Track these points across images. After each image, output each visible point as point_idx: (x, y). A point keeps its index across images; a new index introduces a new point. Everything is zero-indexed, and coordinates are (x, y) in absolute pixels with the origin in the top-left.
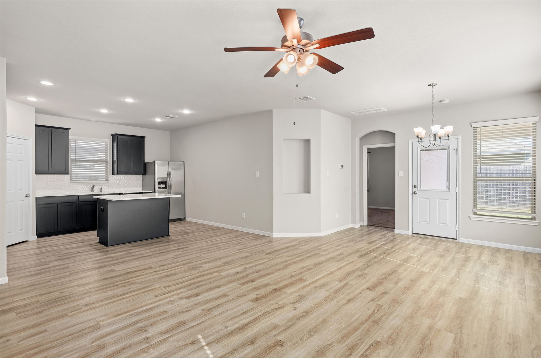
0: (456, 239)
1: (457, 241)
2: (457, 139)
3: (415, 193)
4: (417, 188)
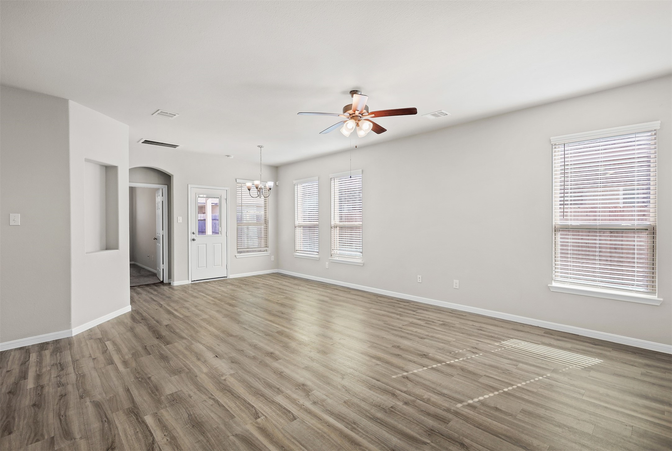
0: (227, 277)
1: (228, 278)
2: (227, 190)
3: (193, 240)
4: (195, 234)
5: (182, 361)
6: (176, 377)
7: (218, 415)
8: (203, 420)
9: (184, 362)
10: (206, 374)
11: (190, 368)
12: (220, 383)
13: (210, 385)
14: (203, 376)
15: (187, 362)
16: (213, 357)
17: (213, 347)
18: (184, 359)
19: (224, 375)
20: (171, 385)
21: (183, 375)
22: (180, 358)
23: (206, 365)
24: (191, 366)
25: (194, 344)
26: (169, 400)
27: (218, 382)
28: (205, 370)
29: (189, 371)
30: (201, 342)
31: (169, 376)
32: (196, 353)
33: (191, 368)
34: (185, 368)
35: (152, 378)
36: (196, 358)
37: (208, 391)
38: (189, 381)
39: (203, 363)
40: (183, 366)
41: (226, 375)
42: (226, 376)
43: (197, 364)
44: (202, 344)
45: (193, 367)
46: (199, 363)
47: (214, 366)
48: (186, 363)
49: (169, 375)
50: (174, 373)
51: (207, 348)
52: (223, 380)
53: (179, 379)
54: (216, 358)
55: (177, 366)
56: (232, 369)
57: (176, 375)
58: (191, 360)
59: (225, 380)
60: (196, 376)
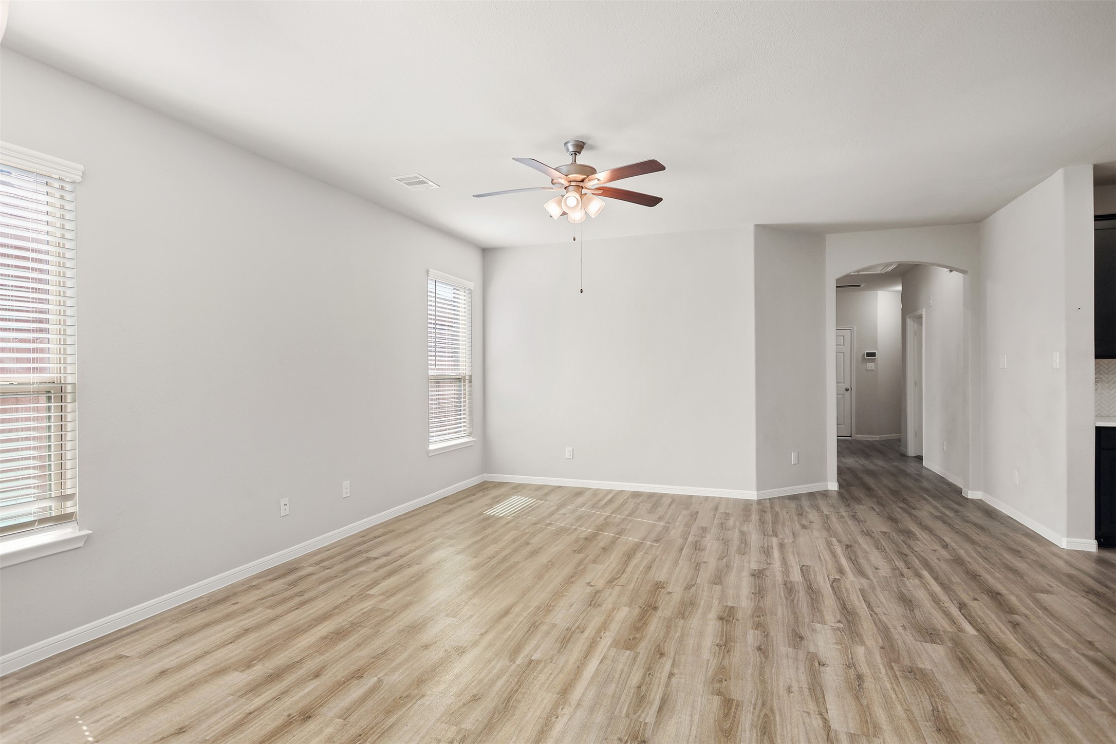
5: (900, 696)
6: (921, 666)
7: (877, 597)
8: (896, 600)
9: (897, 689)
10: (863, 643)
11: (887, 668)
12: (848, 622)
13: (867, 626)
14: (870, 642)
15: (889, 686)
16: (828, 665)
17: (806, 691)
18: (894, 696)
19: (835, 628)
20: (932, 655)
21: (907, 662)
22: (902, 705)
23: (852, 659)
24: (883, 671)
25: (846, 733)
26: (939, 638)
27: (851, 624)
28: (860, 651)
29: (893, 664)
30: (824, 726)
31: (936, 674)
32: (857, 698)
33: (885, 667)
34: (897, 673)
35: (974, 688)
36: (865, 685)
37: (874, 621)
38: (898, 647)
39: (857, 664)
40: (901, 680)
41: (831, 626)
42: (833, 625)
43: (870, 669)
44: (825, 721)
45: (881, 667)
46: (864, 669)
47: (839, 649)
48: (892, 684)
49: (935, 677)
50: (924, 675)
51: (824, 697)
52: (842, 623)
53: (917, 659)
54: (823, 659)
55: (915, 689)
56: (814, 630)
57: (921, 670)
58: (878, 686)
59: (839, 622)
60: (882, 648)
